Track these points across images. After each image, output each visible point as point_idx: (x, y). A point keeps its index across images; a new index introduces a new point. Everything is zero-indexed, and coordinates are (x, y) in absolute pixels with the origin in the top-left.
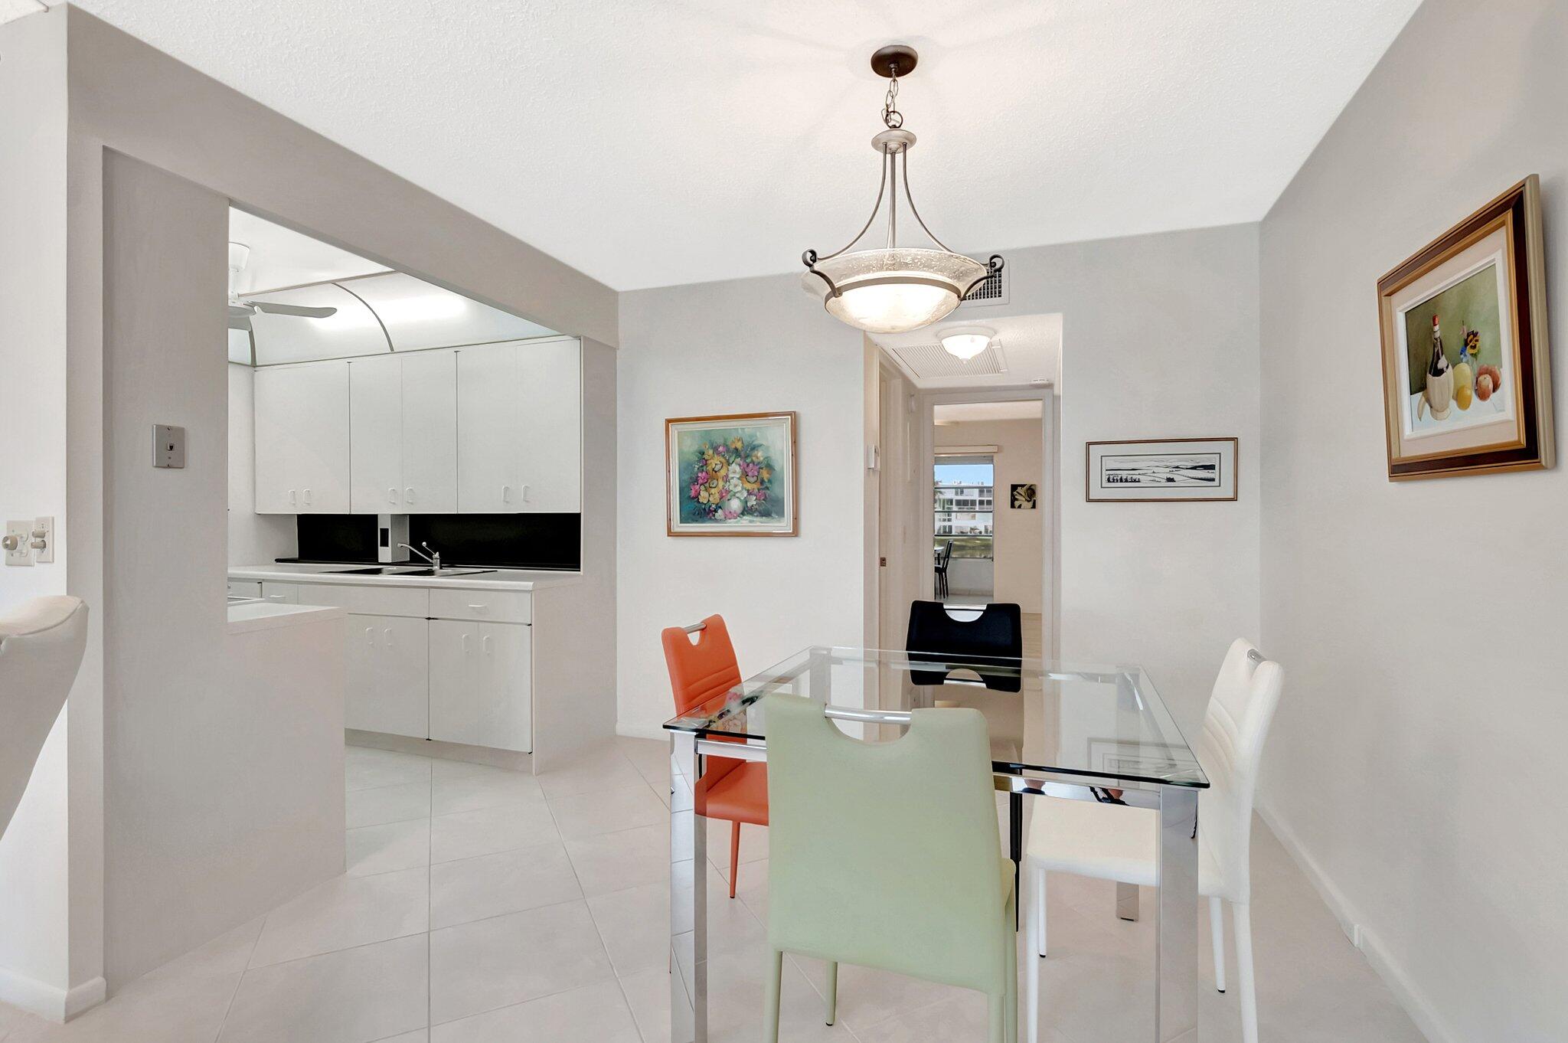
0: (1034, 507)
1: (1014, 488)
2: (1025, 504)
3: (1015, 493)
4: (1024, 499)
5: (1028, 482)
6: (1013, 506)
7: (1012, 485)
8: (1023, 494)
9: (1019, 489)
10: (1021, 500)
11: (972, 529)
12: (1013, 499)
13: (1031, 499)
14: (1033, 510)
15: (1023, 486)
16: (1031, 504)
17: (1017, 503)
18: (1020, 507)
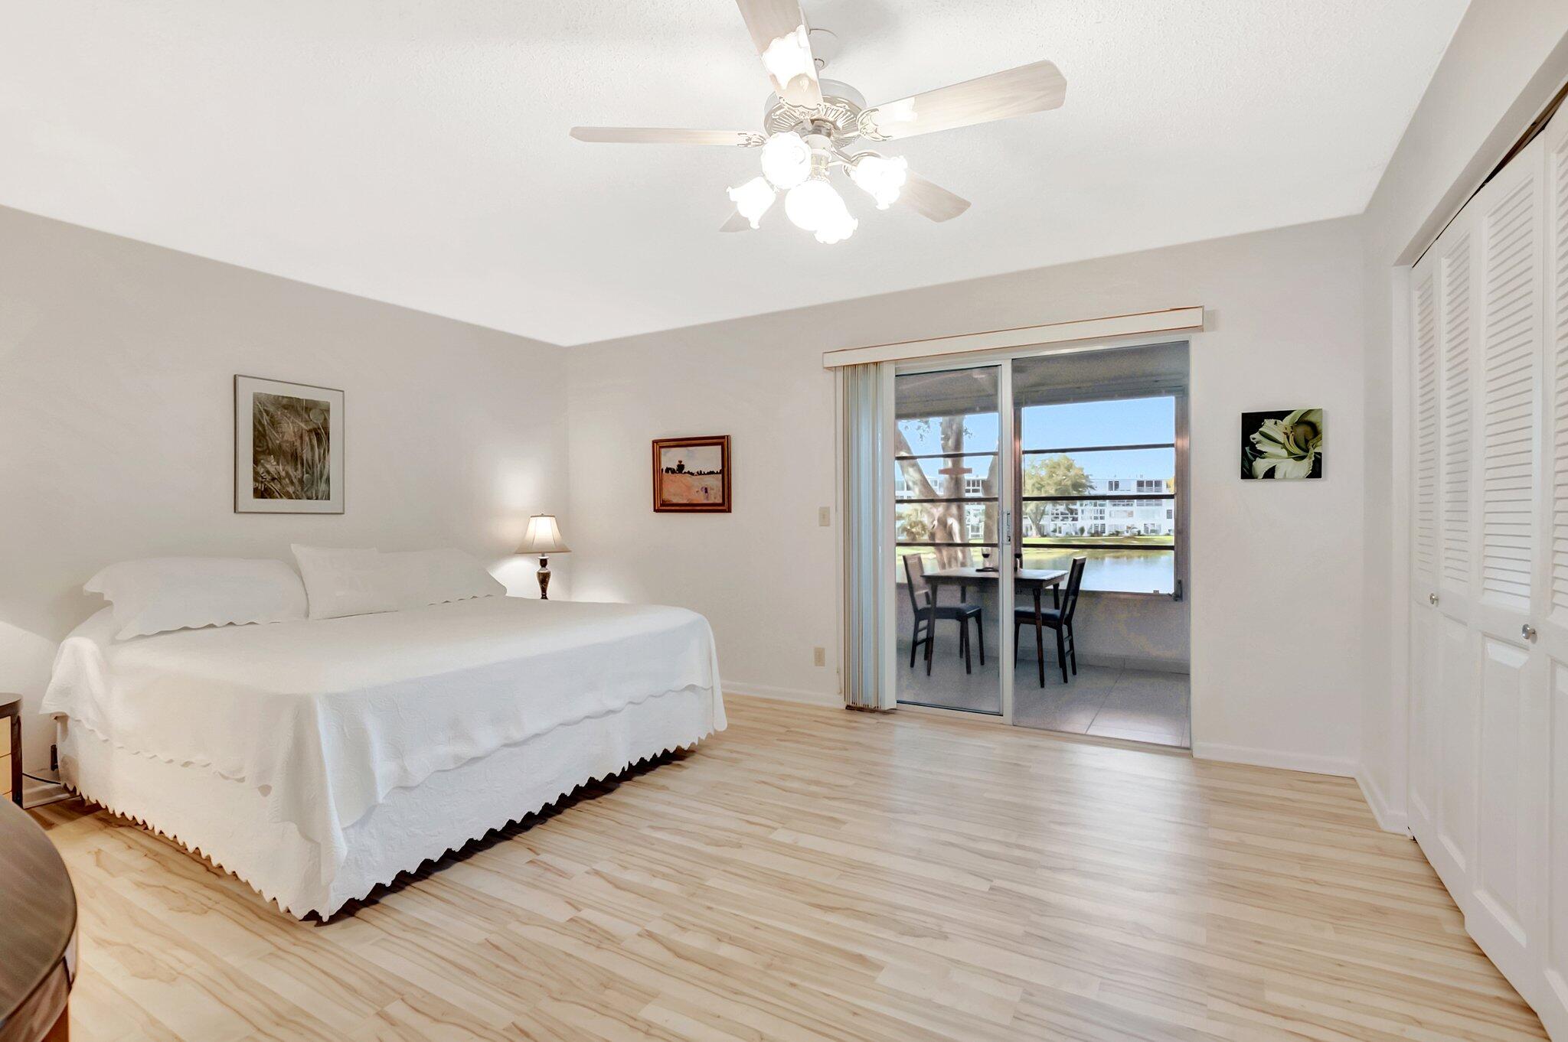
0: (1316, 473)
1: (1252, 422)
2: (1287, 466)
3: (1256, 436)
4: (1284, 453)
5: (1297, 402)
6: (1247, 473)
7: (1245, 416)
8: (1281, 438)
9: (1268, 426)
10: (1274, 455)
11: (1129, 528)
12: (1250, 454)
13: (1307, 451)
14: (1315, 482)
15: (1280, 415)
16: (1306, 465)
17: (1261, 466)
18: (1270, 474)
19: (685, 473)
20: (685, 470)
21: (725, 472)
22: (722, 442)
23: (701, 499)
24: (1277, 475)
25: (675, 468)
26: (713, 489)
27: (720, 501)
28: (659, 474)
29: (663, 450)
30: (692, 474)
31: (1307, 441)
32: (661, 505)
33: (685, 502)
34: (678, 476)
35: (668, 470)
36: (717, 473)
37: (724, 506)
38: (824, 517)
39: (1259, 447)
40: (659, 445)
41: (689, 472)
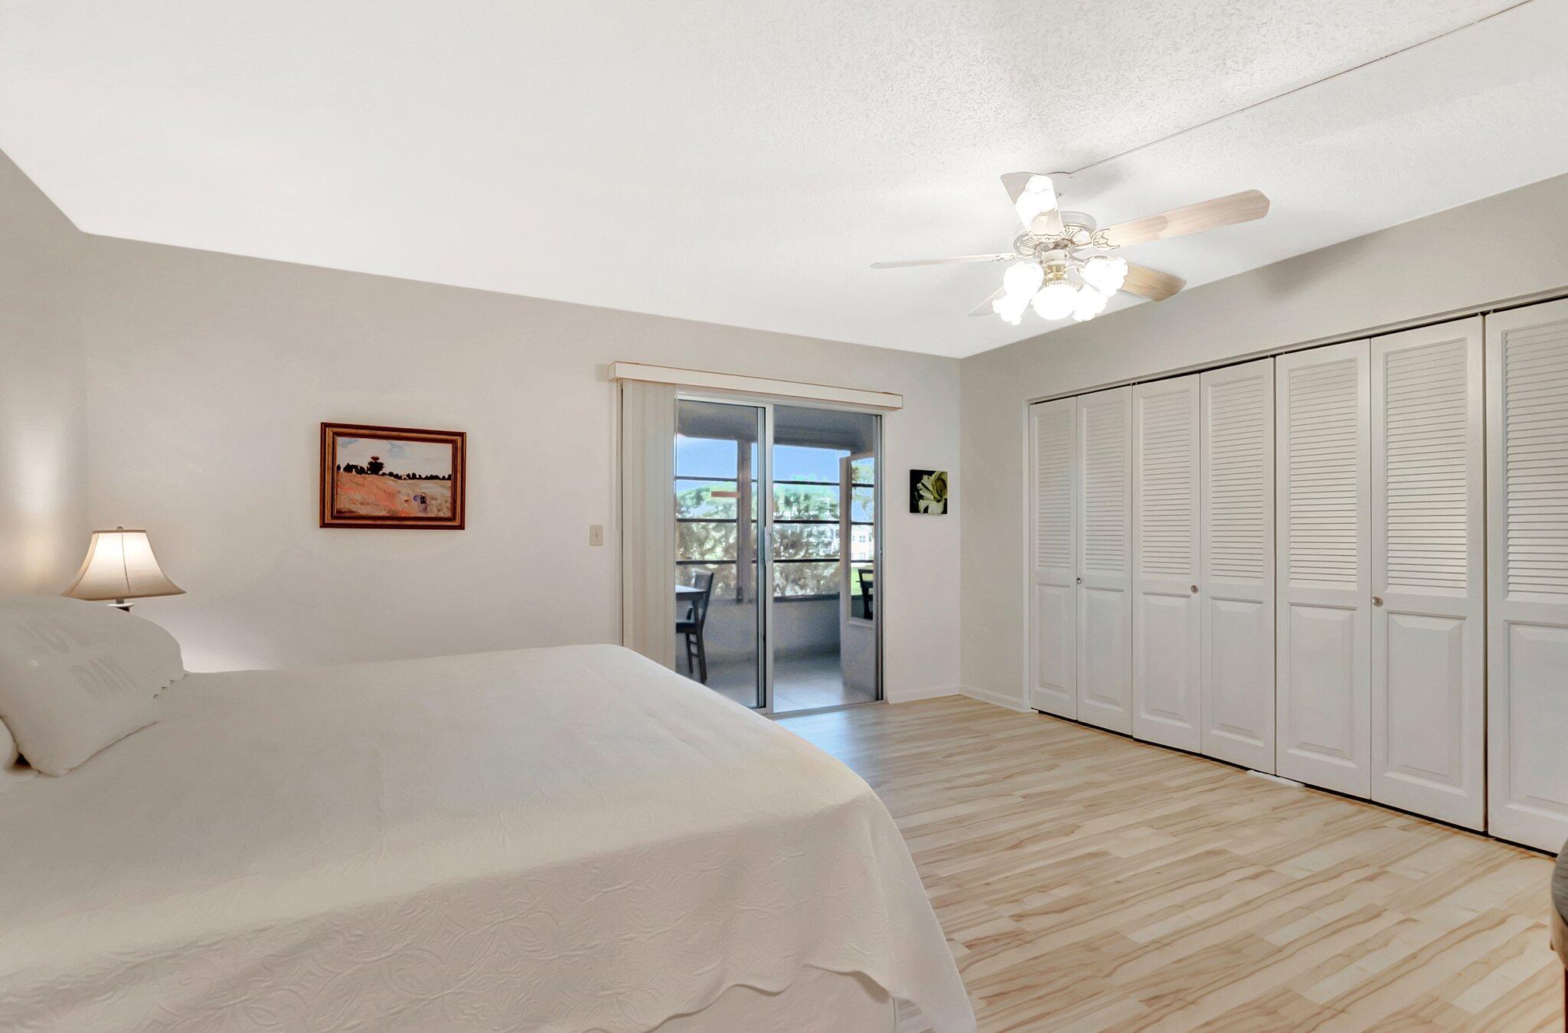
0: (945, 512)
1: (916, 475)
2: (931, 505)
3: (919, 486)
4: (930, 497)
5: (937, 465)
6: (914, 508)
7: (912, 473)
8: (931, 487)
9: (923, 479)
10: (926, 498)
12: (915, 496)
13: (940, 496)
14: (944, 517)
15: (930, 473)
16: (941, 505)
17: (919, 504)
18: (926, 510)
19: (384, 474)
20: (385, 470)
21: (457, 478)
22: (456, 441)
23: (415, 509)
24: (930, 511)
25: (365, 465)
26: (436, 499)
27: (448, 514)
28: (330, 473)
29: (340, 440)
30: (397, 477)
31: (941, 491)
32: (333, 517)
33: (383, 513)
34: (371, 478)
35: (349, 468)
36: (444, 478)
37: (454, 519)
38: (596, 536)
39: (921, 492)
40: (332, 432)
41: (391, 474)
